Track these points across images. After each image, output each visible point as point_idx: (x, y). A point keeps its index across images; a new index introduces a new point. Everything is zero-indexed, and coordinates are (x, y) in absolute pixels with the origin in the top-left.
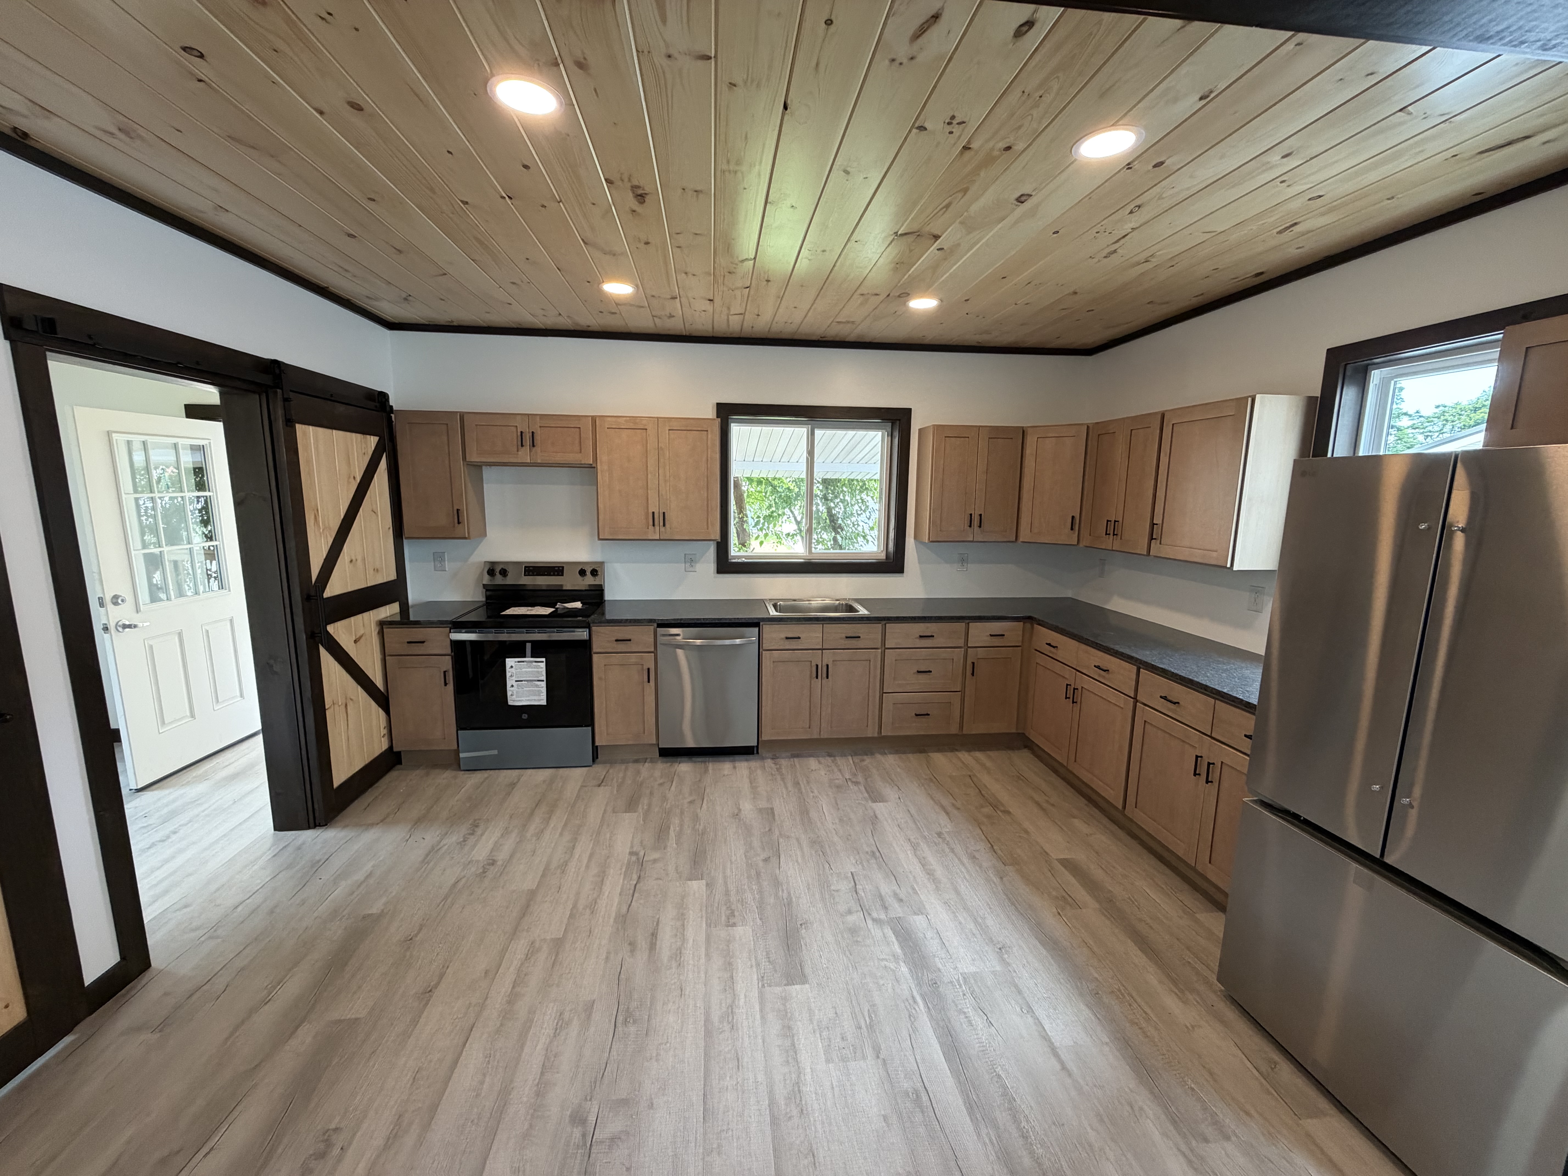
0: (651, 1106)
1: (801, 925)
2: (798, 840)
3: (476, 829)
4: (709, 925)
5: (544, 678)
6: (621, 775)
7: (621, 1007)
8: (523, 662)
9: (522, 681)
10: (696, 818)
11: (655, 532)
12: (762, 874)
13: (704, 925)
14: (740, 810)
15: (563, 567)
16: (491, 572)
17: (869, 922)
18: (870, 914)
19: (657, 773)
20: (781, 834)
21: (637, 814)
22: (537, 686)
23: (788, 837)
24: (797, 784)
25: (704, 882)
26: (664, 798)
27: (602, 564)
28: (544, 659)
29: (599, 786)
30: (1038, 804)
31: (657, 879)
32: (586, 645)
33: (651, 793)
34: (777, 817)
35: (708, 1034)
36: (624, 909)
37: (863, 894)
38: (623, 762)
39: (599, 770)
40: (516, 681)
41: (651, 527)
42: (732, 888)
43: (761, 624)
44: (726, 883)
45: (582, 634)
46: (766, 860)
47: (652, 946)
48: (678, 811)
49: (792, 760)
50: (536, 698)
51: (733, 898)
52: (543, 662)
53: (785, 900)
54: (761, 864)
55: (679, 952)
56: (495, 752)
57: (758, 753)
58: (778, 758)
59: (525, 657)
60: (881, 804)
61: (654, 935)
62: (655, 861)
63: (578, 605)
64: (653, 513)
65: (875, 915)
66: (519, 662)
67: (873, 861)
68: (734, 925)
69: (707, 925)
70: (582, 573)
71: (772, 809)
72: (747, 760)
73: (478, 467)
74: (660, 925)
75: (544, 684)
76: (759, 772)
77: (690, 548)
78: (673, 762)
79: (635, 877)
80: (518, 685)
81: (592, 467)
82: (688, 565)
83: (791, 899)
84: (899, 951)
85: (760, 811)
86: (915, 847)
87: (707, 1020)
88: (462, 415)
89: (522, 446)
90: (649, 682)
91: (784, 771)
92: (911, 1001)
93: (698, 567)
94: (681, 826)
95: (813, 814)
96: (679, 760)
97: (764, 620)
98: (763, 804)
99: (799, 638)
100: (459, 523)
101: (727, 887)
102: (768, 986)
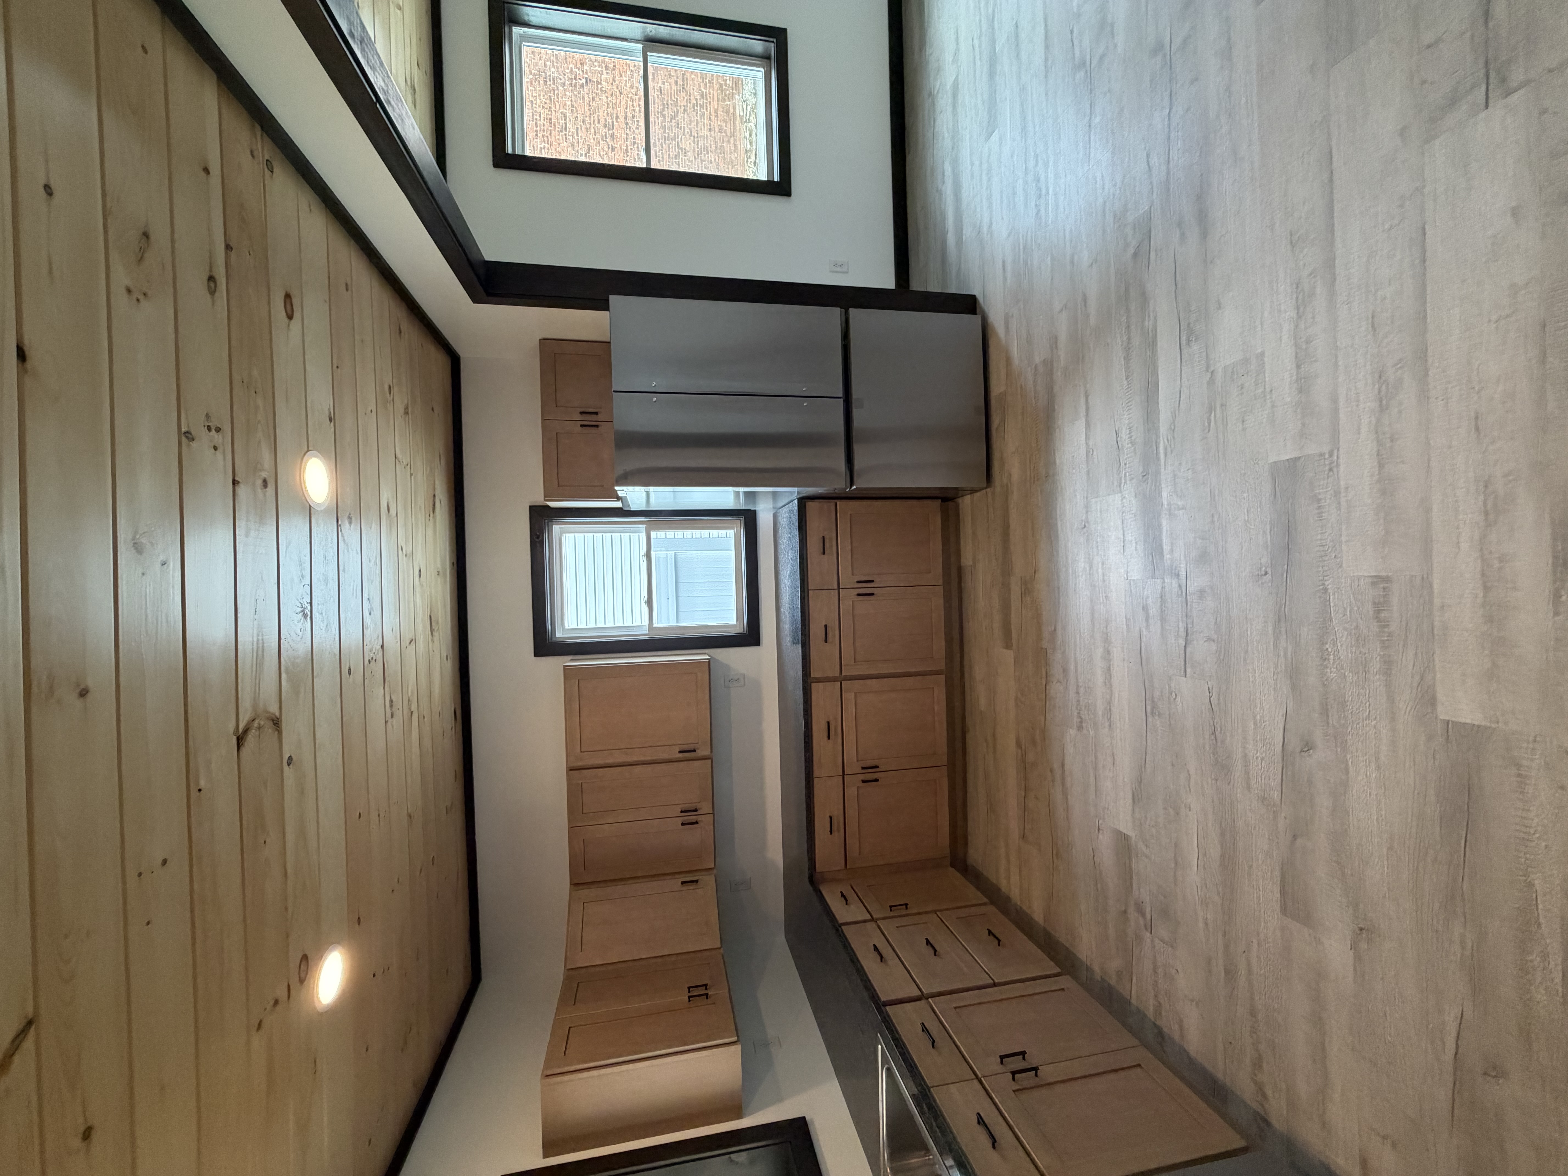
0: (1515, 212)
1: (1266, 573)
2: (1249, 787)
4: (1426, 583)
12: (1317, 707)
13: (1437, 585)
18: (1180, 586)
20: (1276, 815)
23: (1263, 800)
30: (995, 751)
34: (1278, 876)
35: (1422, 355)
37: (1180, 626)
42: (1378, 683)
44: (1391, 699)
46: (1308, 747)
51: (1375, 650)
53: (1283, 630)
54: (1318, 737)
55: (1491, 517)
60: (1121, 829)
65: (1175, 586)
67: (1157, 694)
68: (1376, 581)
69: (1431, 586)
71: (1284, 910)
83: (1274, 634)
84: (1164, 522)
86: (1109, 711)
87: (1423, 378)
91: (1249, 1047)
92: (1169, 449)
98: (1301, 940)
101: (1388, 685)
102: (1324, 454)
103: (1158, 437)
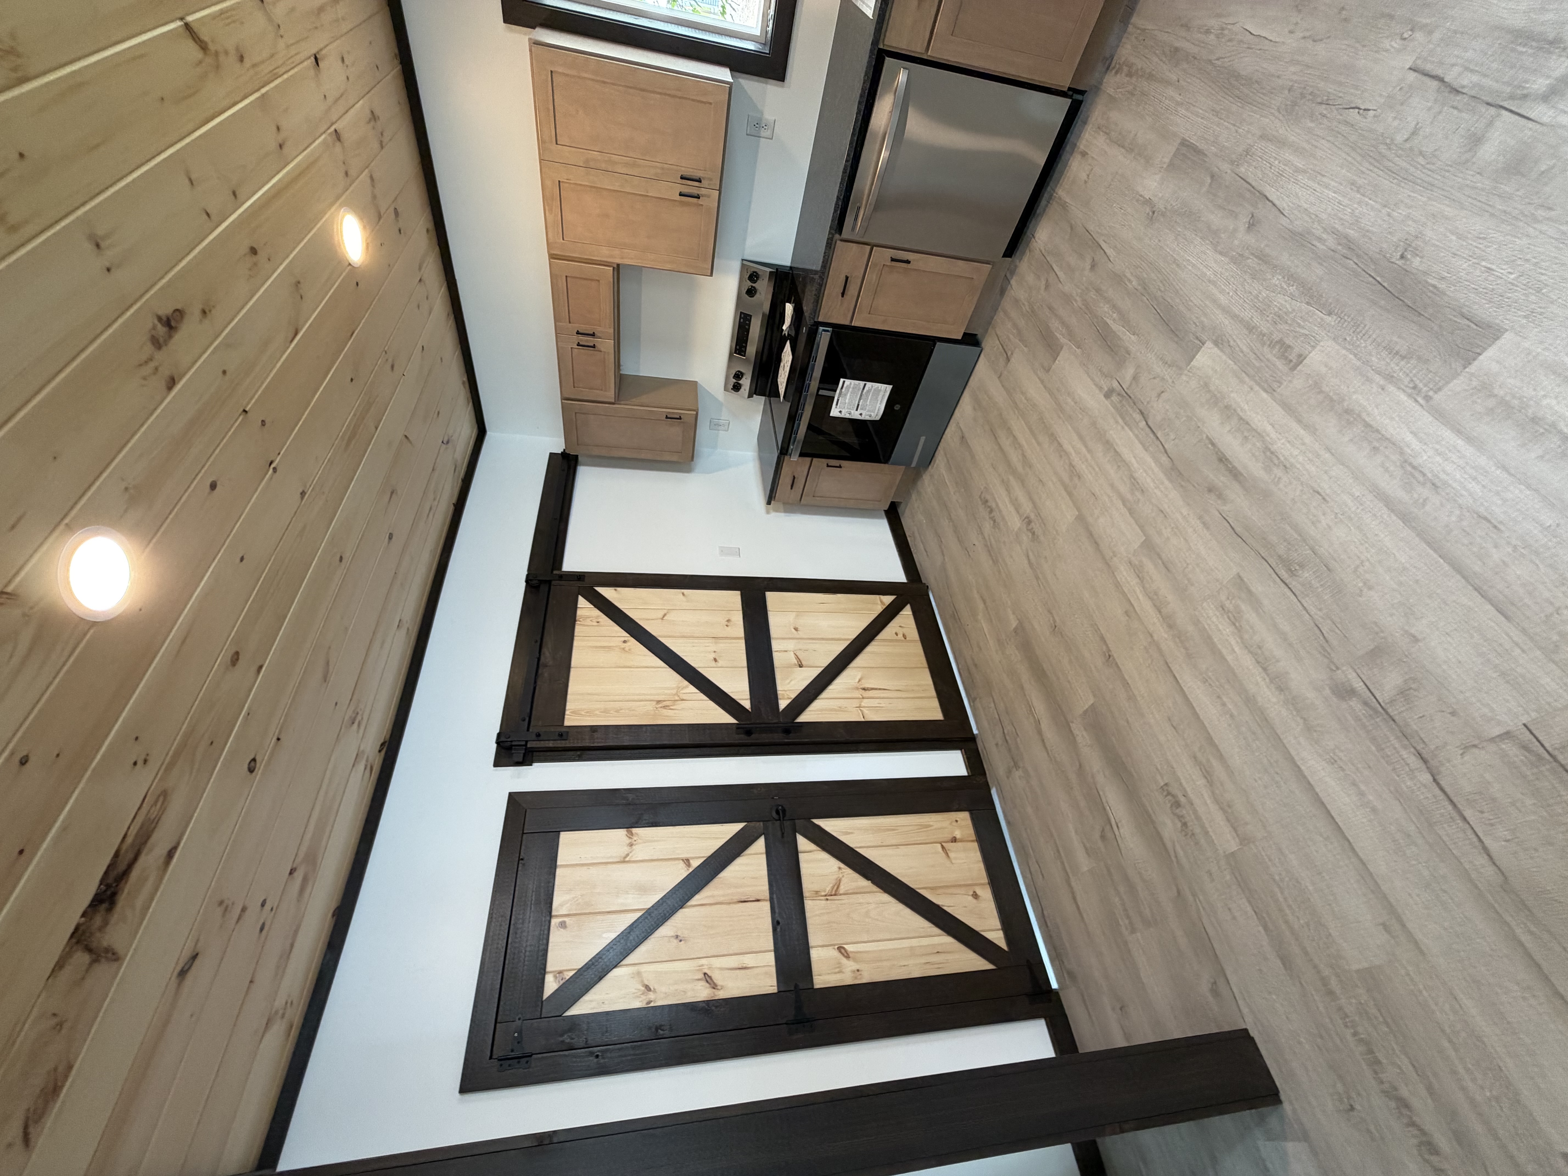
2: (1263, 137)
3: (989, 504)
4: (1271, 391)
5: (862, 383)
6: (1009, 325)
7: (1270, 560)
8: (838, 400)
9: (858, 405)
10: (1118, 279)
11: (708, 196)
12: (1267, 250)
13: (1264, 395)
14: (1148, 202)
15: (741, 313)
16: (737, 388)
17: (1540, 111)
19: (1030, 278)
20: (1232, 162)
21: (1065, 347)
22: (869, 391)
23: (1247, 152)
24: (1175, 55)
25: (1209, 344)
26: (1067, 299)
27: (745, 264)
28: (842, 380)
29: (1008, 359)
31: (1159, 395)
32: (838, 330)
33: (1050, 308)
34: (1201, 145)
35: (1406, 518)
36: (1164, 459)
37: (1475, 78)
38: (995, 310)
39: (990, 344)
40: (857, 410)
41: (700, 201)
42: (1247, 314)
43: (881, 46)
44: (1234, 317)
45: (824, 339)
46: (1252, 225)
47: (1235, 474)
48: (1093, 294)
50: (880, 396)
51: (1264, 326)
52: (844, 382)
53: (1339, 248)
54: (1251, 239)
55: (1268, 453)
56: (923, 439)
57: (1082, 93)
58: (1112, 57)
59: (834, 397)
61: (1222, 459)
62: (1135, 378)
63: (789, 308)
64: (681, 194)
65: (1540, 84)
66: (837, 404)
68: (1301, 358)
69: (1267, 392)
70: (751, 292)
71: (1184, 143)
72: (1085, 123)
73: (622, 381)
74: (1217, 441)
75: (869, 385)
76: (1114, 115)
77: (739, 128)
78: (1028, 245)
79: (1137, 416)
80: (862, 409)
81: (617, 268)
82: (763, 133)
83: (1346, 237)
85: (1171, 166)
87: (1388, 502)
88: (565, 398)
89: (594, 346)
90: (908, 262)
91: (1139, 63)
93: (769, 116)
94: (1114, 307)
95: (1246, 64)
96: (1028, 233)
97: (875, 42)
98: (1165, 153)
100: (680, 418)
101: (1242, 321)
102: (1436, 392)
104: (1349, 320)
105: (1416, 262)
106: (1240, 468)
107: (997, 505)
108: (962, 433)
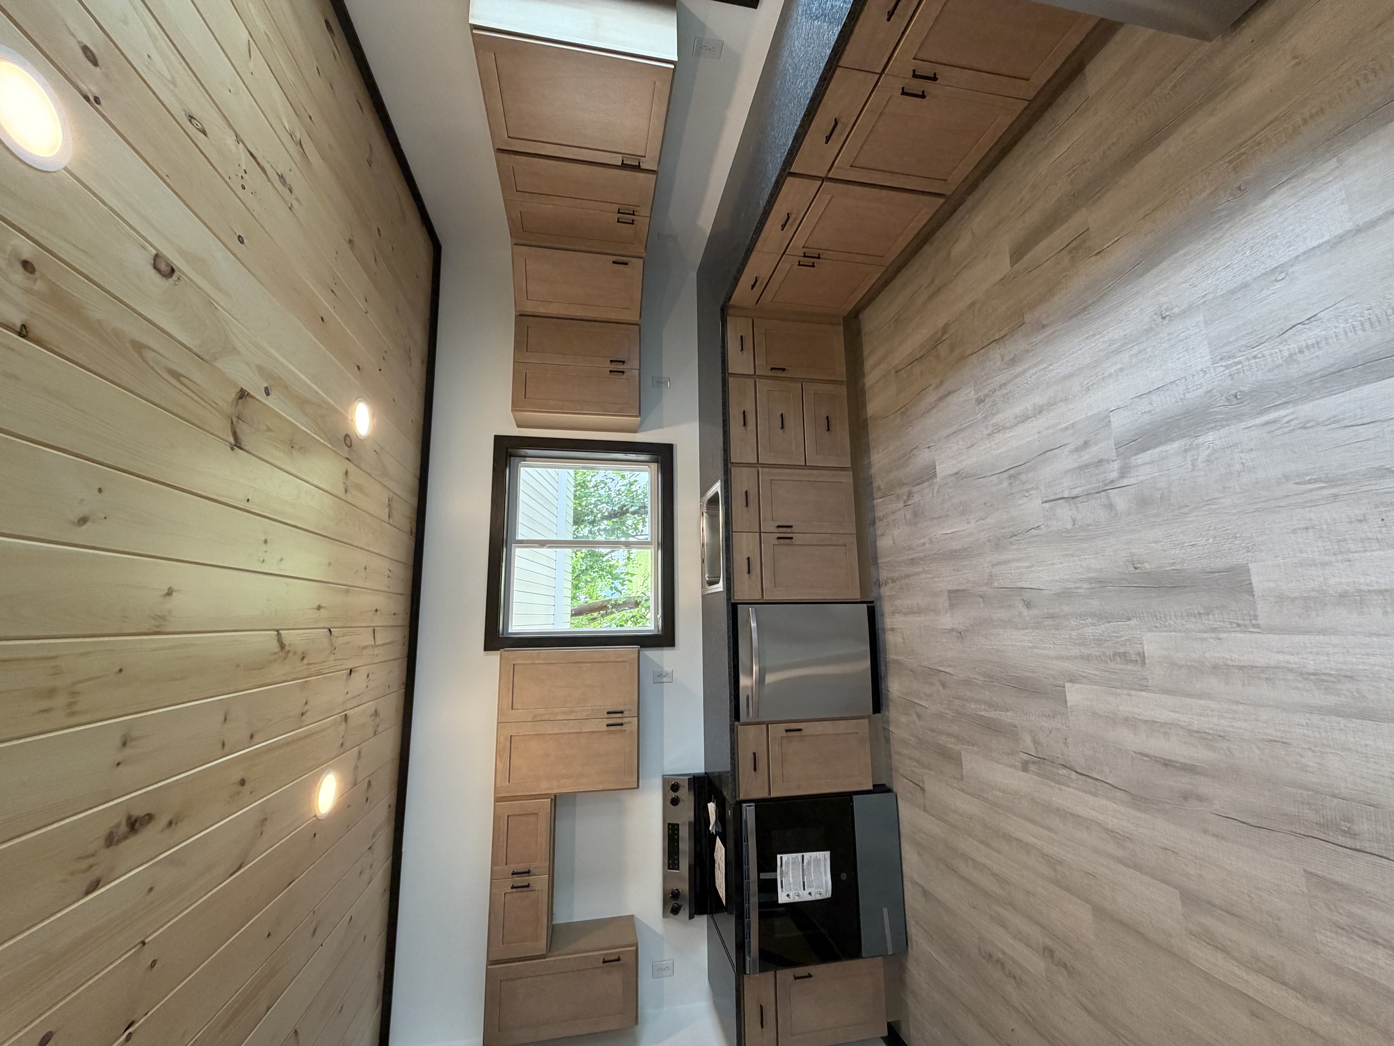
1: (1136, 568)
2: (993, 565)
3: (995, 958)
4: (1145, 688)
5: (800, 855)
6: (908, 762)
7: (1316, 834)
8: (782, 881)
9: (804, 882)
10: (967, 683)
11: (630, 723)
12: (1051, 611)
13: (1144, 694)
14: (953, 629)
15: (669, 824)
16: (675, 911)
18: (1112, 481)
19: (903, 719)
20: (987, 584)
21: (963, 753)
22: (809, 863)
23: (991, 575)
24: (913, 562)
25: (1068, 685)
26: (941, 716)
27: (665, 779)
28: (779, 856)
29: (923, 790)
30: (931, 297)
31: (1066, 743)
32: (761, 804)
33: (932, 730)
34: (962, 587)
35: (1366, 715)
36: (1119, 794)
37: (1079, 489)
38: (890, 756)
39: (900, 786)
40: (804, 889)
41: (624, 728)
42: (1075, 651)
43: (733, 601)
44: (1068, 658)
45: (749, 813)
46: (1028, 605)
47: (1190, 769)
48: (957, 702)
49: (880, 565)
50: (822, 864)
51: (1095, 651)
52: (781, 858)
53: (1093, 585)
54: (1034, 612)
55: (1196, 735)
56: (885, 911)
57: (872, 602)
58: (878, 580)
59: (776, 880)
60: (937, 468)
61: (1167, 764)
62: (1036, 742)
63: (711, 807)
64: (608, 725)
65: (1114, 475)
66: (782, 887)
67: (1024, 477)
68: (1141, 655)
69: (1143, 691)
70: (675, 802)
71: (950, 592)
72: (883, 615)
73: (554, 931)
74: (1146, 751)
75: (807, 855)
76: (898, 603)
77: (648, 680)
78: (888, 699)
79: (1064, 772)
80: (809, 887)
81: (555, 799)
82: (665, 680)
83: (1090, 578)
84: (1176, 445)
85: (952, 606)
86: (1000, 429)
87: (1335, 712)
88: (491, 962)
89: (528, 886)
90: (800, 730)
91: (896, 575)
92: (1272, 427)
93: (667, 669)
94: (978, 701)
95: (956, 545)
96: (883, 691)
97: (729, 599)
98: (943, 601)
99: (748, 559)
100: (619, 960)
101: (1076, 657)
102: (1256, 620)
103: (1295, 402)
104: (1145, 615)
105: (1146, 565)
106: (1188, 762)
107: (1004, 953)
108: (922, 887)
